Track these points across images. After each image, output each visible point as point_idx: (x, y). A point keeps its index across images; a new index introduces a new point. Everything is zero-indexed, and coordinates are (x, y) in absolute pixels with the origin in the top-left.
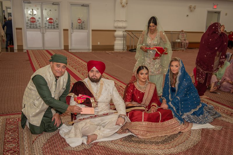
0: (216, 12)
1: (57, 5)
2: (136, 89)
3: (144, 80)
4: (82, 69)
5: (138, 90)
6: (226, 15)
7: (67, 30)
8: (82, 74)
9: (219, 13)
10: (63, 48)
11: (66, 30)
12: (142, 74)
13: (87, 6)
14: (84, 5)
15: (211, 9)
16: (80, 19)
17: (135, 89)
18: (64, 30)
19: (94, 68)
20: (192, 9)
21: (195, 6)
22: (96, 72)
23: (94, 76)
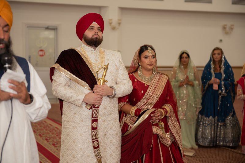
2: (138, 81)
3: (149, 67)
4: (46, 132)
5: (140, 82)
8: (46, 139)
12: (146, 57)
13: (55, 29)
14: (50, 27)
16: (42, 49)
17: (136, 80)
19: (94, 23)
20: (227, 29)
21: (233, 25)
22: (97, 29)
23: (95, 34)
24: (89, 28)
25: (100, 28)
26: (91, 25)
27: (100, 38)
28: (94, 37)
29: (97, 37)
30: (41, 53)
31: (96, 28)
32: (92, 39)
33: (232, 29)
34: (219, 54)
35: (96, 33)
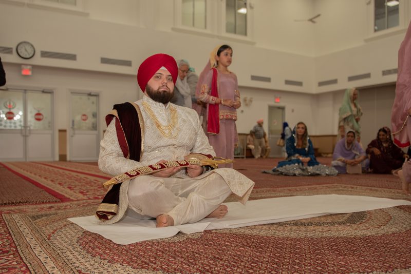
0: (279, 108)
1: (49, 93)
6: (293, 111)
7: (65, 131)
9: (283, 108)
10: (57, 159)
11: (63, 131)
13: (97, 95)
14: (92, 94)
15: (273, 103)
18: (60, 131)
19: (163, 68)
20: (247, 102)
21: (251, 98)
22: (166, 78)
23: (163, 86)
24: (155, 76)
25: (171, 77)
26: (158, 72)
27: (170, 91)
28: (161, 90)
29: (166, 90)
30: (84, 118)
31: (164, 77)
32: (158, 93)
33: (251, 101)
34: (303, 128)
35: (164, 84)
